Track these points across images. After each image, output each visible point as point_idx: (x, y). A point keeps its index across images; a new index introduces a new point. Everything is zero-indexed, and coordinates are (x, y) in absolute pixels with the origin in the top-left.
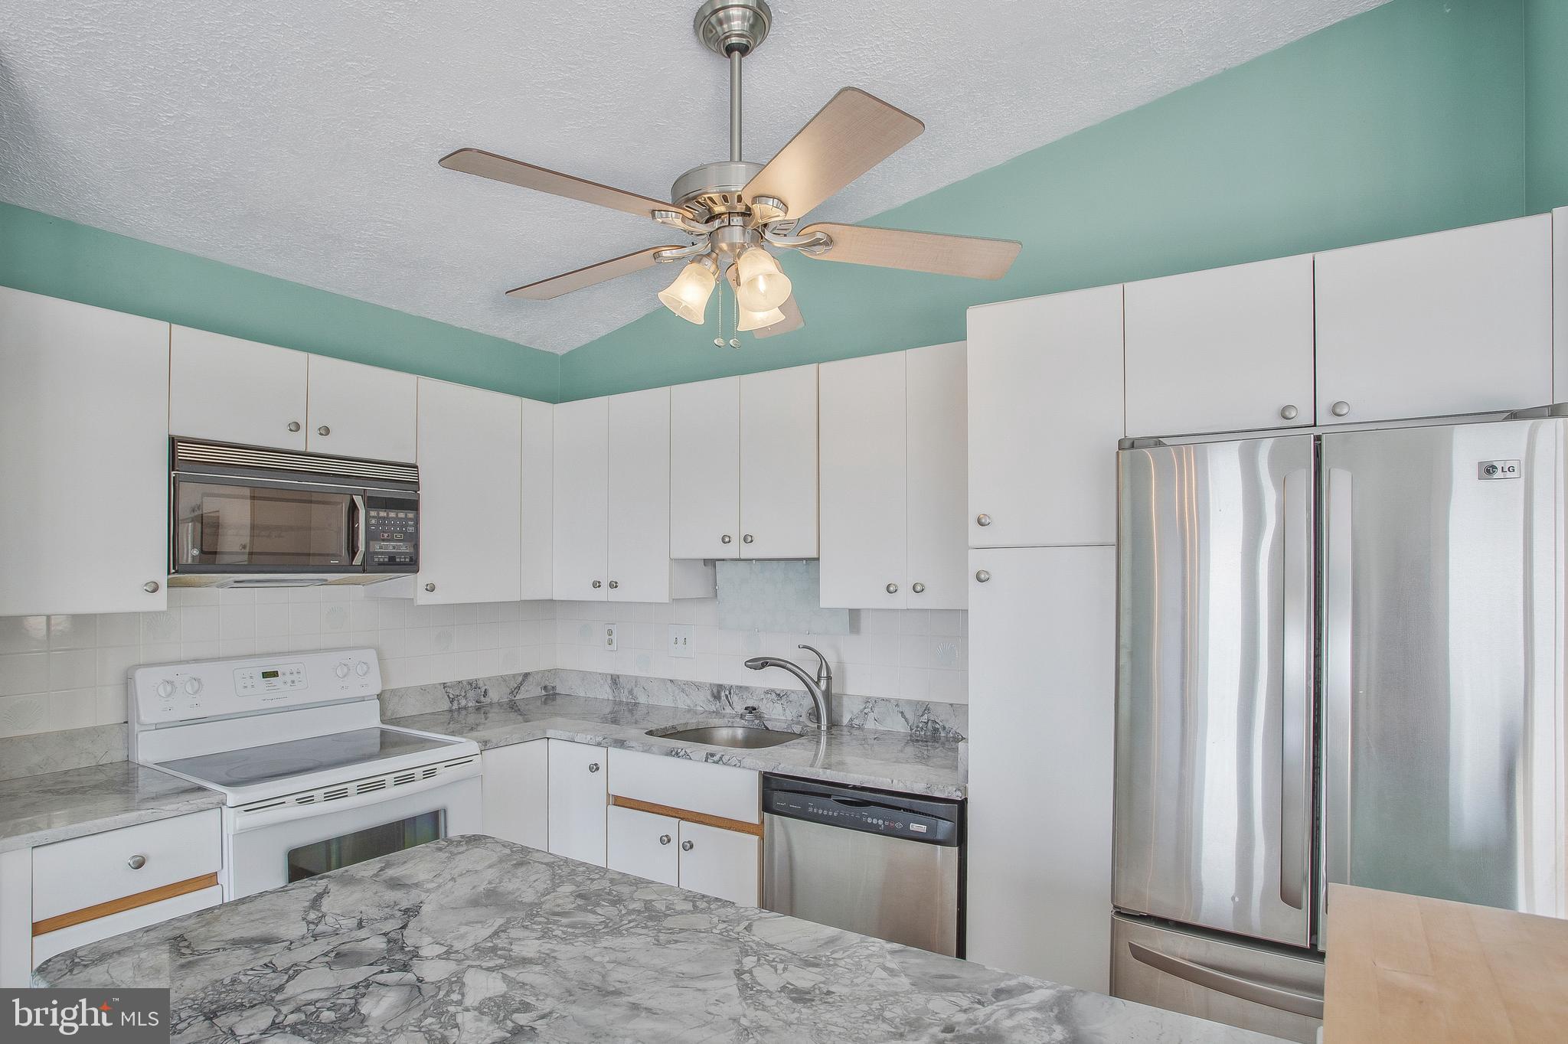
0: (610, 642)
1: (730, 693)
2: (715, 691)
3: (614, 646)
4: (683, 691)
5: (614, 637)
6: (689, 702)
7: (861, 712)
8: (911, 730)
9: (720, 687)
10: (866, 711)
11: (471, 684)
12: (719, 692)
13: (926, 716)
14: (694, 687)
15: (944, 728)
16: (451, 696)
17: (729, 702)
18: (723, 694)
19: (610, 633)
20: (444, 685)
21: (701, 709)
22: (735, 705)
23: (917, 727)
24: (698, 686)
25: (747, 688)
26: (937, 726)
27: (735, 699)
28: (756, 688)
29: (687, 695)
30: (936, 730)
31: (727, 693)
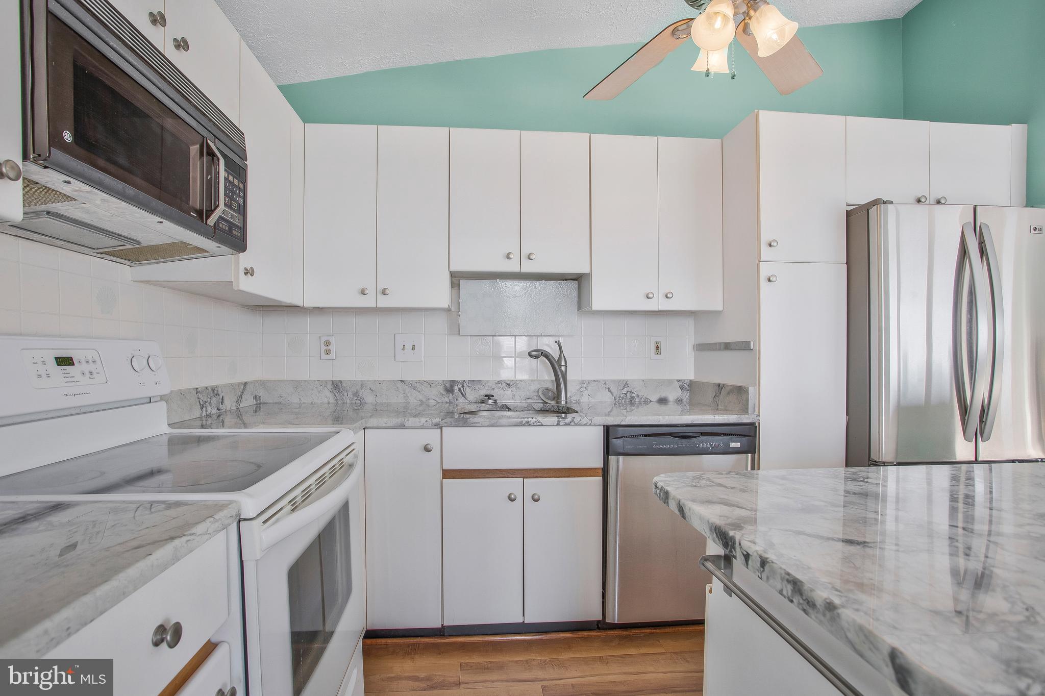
0: (328, 352)
1: (463, 386)
2: (448, 386)
3: (333, 355)
4: (415, 388)
5: (332, 347)
6: (421, 397)
7: (578, 391)
8: (615, 399)
9: (453, 383)
10: (582, 390)
11: (213, 390)
12: (452, 387)
13: (625, 389)
14: (426, 384)
15: (638, 396)
16: (201, 403)
17: (462, 394)
18: (456, 388)
19: (328, 343)
20: (197, 391)
21: (434, 401)
22: (467, 395)
23: (620, 397)
24: (430, 384)
25: (479, 382)
26: (633, 395)
27: (467, 390)
28: (488, 381)
29: (419, 392)
30: (632, 398)
31: (460, 386)
